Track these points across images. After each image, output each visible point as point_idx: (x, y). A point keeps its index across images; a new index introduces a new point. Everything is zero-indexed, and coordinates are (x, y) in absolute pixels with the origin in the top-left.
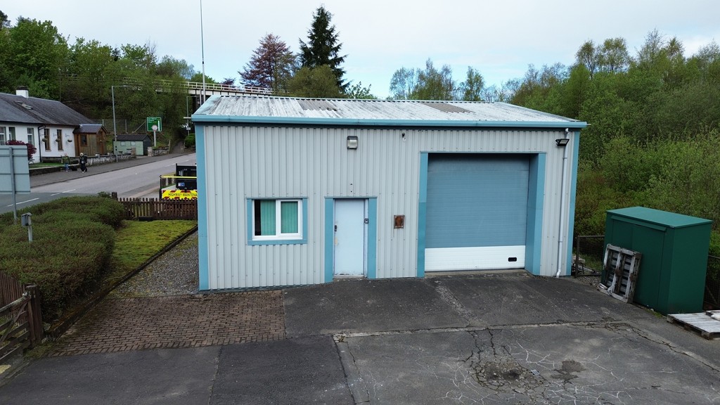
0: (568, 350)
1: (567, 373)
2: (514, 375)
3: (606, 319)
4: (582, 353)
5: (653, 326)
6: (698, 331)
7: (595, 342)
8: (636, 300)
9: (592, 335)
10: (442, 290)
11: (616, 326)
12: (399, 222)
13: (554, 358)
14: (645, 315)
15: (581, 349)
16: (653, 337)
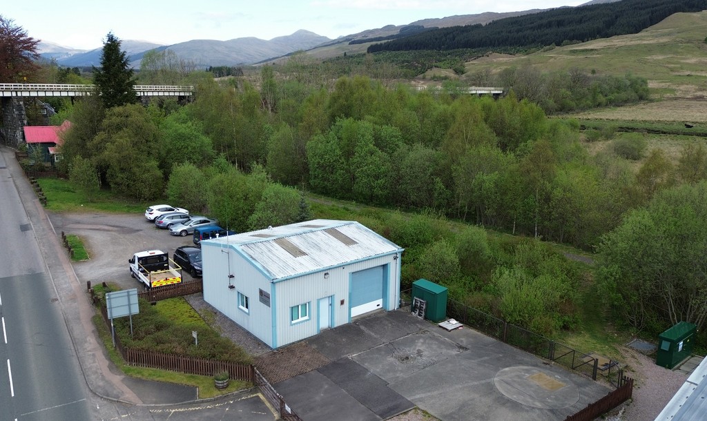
0: (416, 346)
1: (419, 353)
2: (407, 358)
3: (420, 329)
4: (420, 345)
5: (434, 329)
6: (447, 329)
7: (421, 340)
8: (426, 318)
9: (419, 338)
10: (362, 327)
11: (424, 332)
12: (342, 302)
13: (414, 349)
14: (430, 324)
15: (420, 344)
16: (436, 334)
